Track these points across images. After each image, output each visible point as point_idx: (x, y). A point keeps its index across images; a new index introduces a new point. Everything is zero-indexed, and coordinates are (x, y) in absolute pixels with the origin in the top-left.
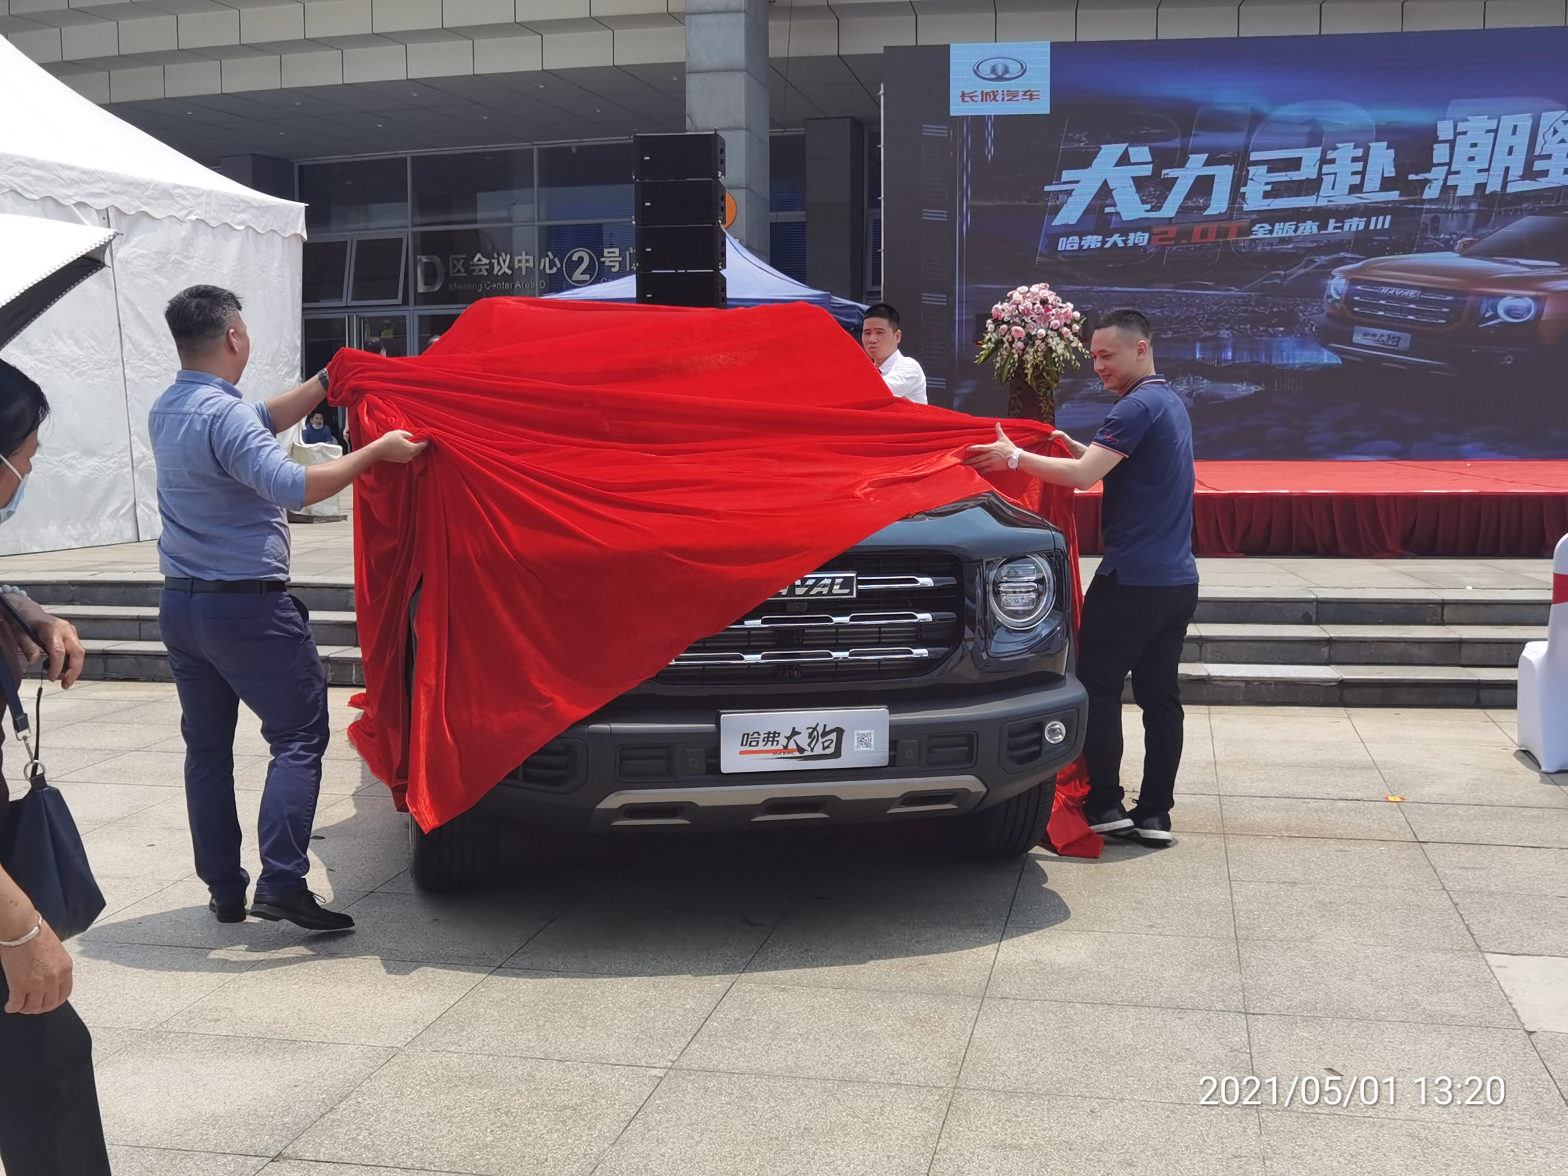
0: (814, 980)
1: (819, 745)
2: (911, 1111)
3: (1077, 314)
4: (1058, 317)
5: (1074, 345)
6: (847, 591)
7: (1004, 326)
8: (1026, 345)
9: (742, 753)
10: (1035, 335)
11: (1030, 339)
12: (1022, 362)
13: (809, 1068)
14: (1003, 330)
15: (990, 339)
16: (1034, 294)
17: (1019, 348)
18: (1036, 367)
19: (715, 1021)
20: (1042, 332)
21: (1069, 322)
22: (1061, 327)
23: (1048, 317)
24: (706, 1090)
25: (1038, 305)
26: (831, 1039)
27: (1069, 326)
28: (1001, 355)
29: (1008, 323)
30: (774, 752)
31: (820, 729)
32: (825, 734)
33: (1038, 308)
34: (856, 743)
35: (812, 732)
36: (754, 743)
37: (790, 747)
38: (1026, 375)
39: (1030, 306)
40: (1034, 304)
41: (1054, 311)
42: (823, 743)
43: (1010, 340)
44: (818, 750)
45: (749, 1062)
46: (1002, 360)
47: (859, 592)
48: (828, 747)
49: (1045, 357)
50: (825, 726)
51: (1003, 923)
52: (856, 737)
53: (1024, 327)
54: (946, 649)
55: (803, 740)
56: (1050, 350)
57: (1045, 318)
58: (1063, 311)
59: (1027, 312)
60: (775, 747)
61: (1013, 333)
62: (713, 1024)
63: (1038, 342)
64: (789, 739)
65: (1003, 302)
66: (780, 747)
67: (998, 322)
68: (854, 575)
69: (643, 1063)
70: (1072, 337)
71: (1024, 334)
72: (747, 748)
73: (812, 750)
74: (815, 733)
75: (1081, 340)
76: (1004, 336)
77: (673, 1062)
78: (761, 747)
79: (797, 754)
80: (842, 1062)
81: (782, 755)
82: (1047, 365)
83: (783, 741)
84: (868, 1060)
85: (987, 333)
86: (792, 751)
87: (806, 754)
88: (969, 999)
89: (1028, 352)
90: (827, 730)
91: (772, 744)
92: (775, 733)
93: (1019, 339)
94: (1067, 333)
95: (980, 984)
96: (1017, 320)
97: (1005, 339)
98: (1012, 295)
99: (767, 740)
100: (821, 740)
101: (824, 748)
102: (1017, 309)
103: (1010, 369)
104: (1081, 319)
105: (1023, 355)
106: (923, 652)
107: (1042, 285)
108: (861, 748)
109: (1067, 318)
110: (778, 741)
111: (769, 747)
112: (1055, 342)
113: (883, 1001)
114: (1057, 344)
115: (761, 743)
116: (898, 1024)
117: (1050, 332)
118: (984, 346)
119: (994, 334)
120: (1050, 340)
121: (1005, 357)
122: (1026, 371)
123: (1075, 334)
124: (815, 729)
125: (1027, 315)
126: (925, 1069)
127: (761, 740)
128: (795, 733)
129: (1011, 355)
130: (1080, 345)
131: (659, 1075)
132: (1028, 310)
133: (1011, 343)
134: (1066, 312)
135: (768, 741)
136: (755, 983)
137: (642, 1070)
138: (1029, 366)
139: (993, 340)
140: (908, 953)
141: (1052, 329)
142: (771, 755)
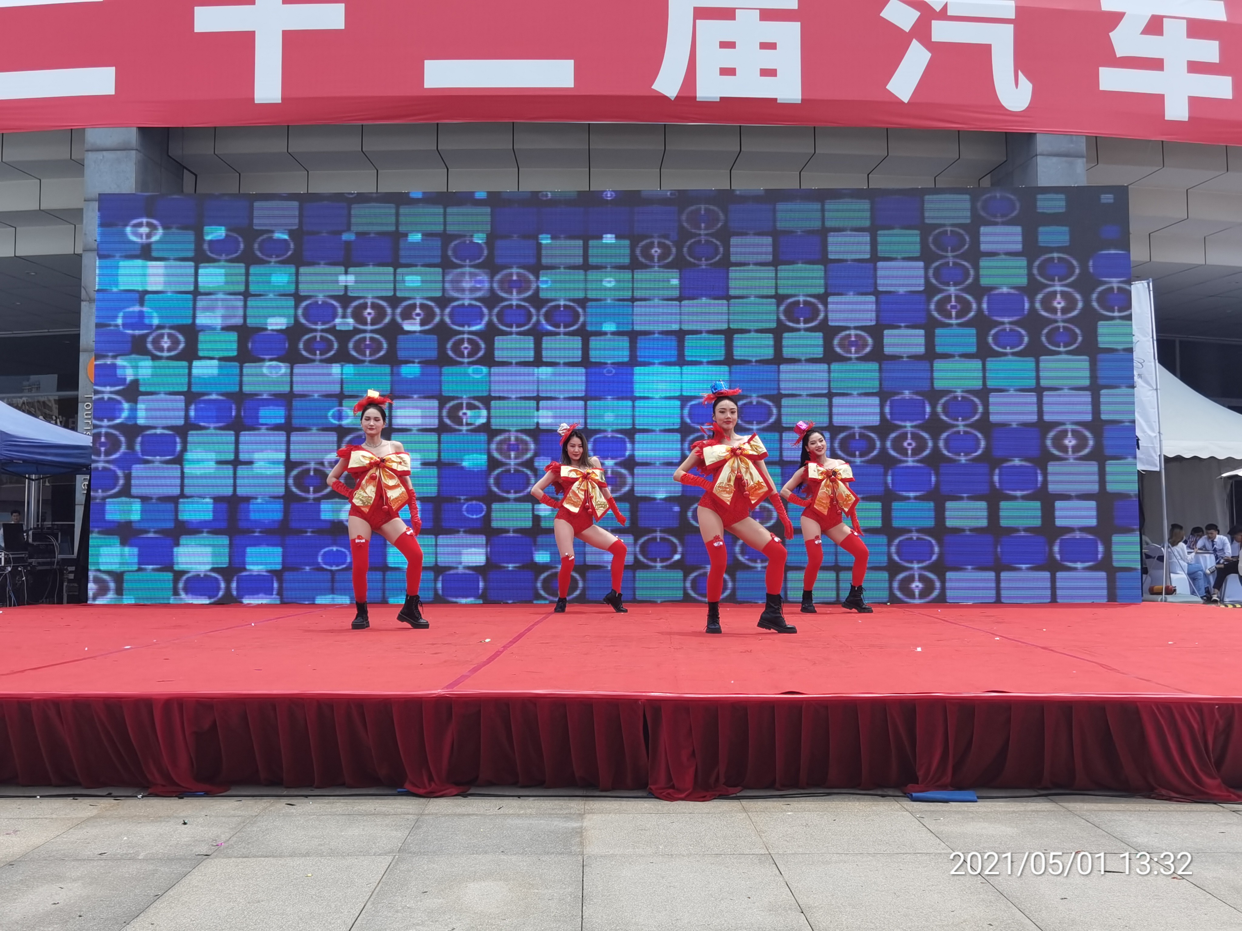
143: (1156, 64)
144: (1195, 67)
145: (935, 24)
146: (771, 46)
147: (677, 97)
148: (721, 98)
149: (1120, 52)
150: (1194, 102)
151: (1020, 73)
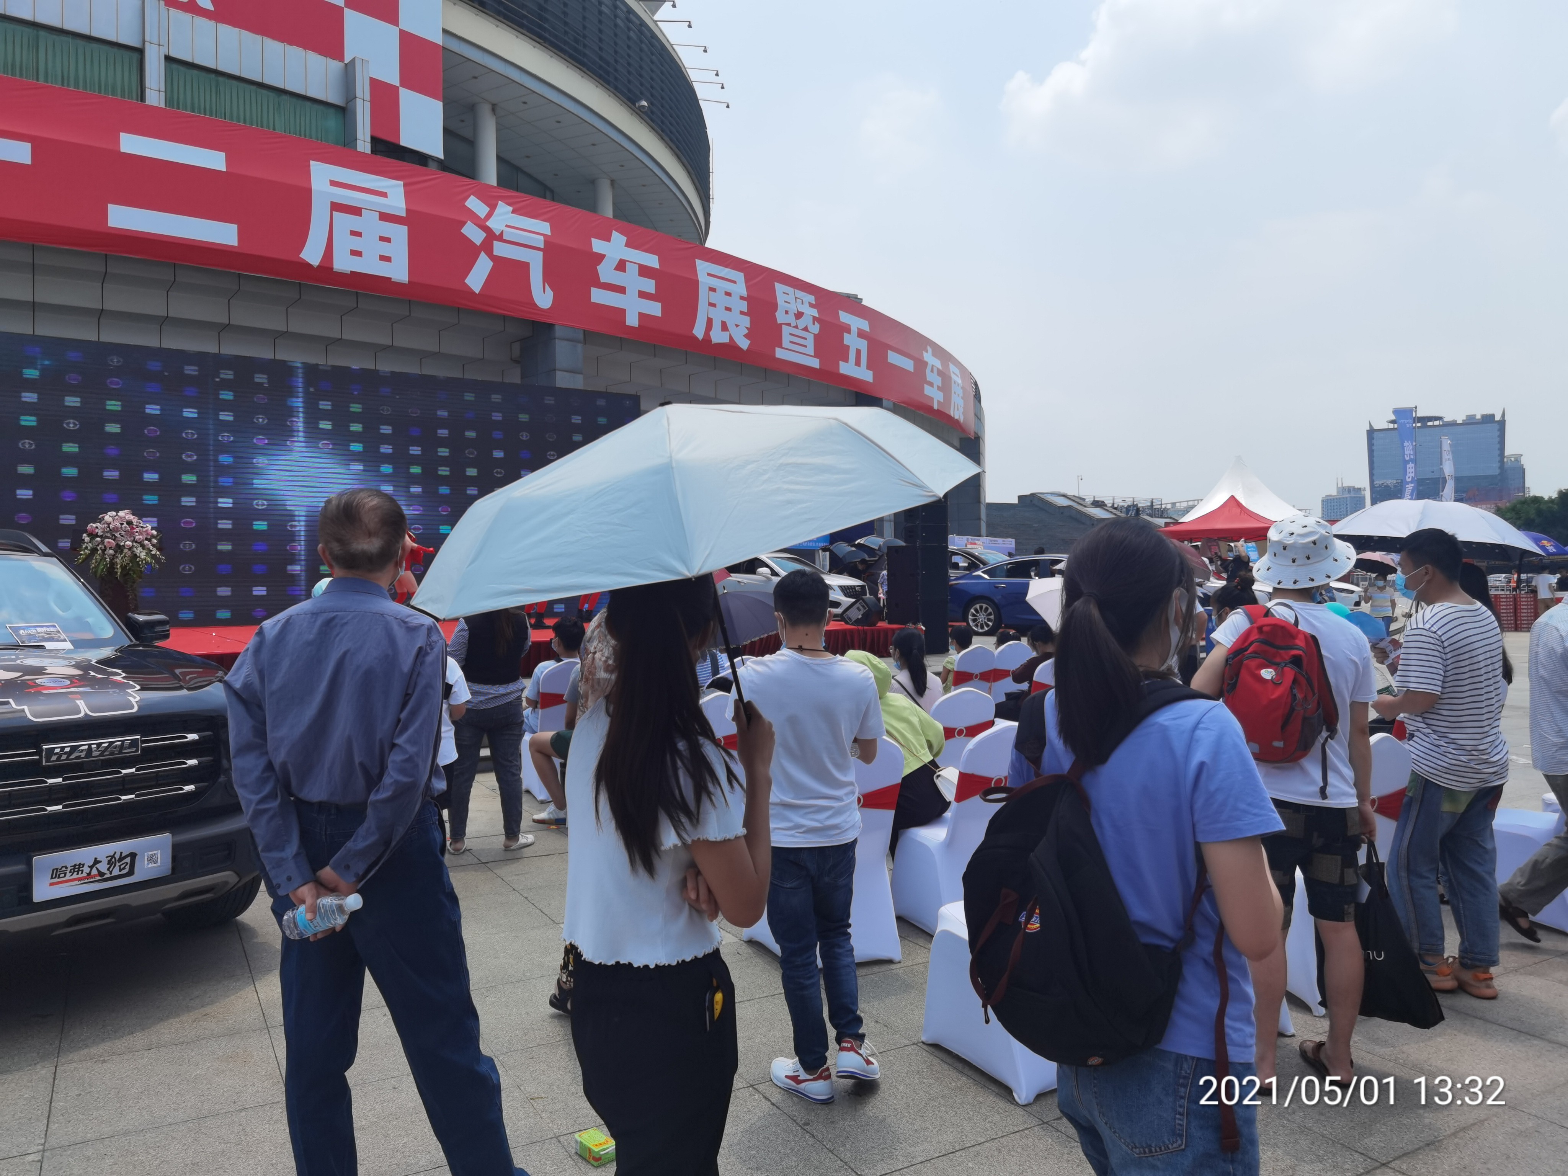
0: (125, 1047)
1: (117, 868)
2: (267, 1126)
3: (154, 532)
4: (140, 533)
5: (153, 553)
6: (134, 750)
7: (98, 539)
8: (116, 552)
9: (51, 884)
10: (124, 546)
11: (119, 548)
12: (113, 564)
13: (165, 1117)
14: (97, 541)
15: (86, 548)
16: (121, 518)
17: (111, 554)
18: (123, 568)
19: (59, 1101)
20: (129, 543)
21: (149, 537)
22: (143, 541)
23: (133, 533)
24: (89, 1158)
25: (125, 525)
26: (169, 1089)
27: (149, 540)
28: (96, 559)
29: (101, 537)
30: (79, 879)
31: (117, 856)
32: (121, 859)
33: (126, 527)
34: (146, 862)
35: (111, 859)
36: (62, 875)
37: (92, 874)
38: (117, 573)
39: (118, 524)
40: (122, 524)
41: (137, 530)
42: (120, 866)
43: (103, 548)
44: (116, 872)
45: (111, 1126)
46: (96, 562)
47: (143, 749)
48: (124, 868)
49: (131, 561)
50: (121, 853)
51: (248, 971)
52: (146, 858)
53: (114, 540)
54: (206, 784)
55: (103, 867)
56: (135, 556)
57: (130, 534)
58: (144, 530)
59: (116, 529)
60: (80, 876)
61: (105, 544)
62: (58, 1105)
63: (126, 551)
64: (91, 867)
65: (95, 522)
66: (84, 875)
67: (93, 536)
68: (139, 737)
69: (16, 1154)
70: (151, 548)
71: (115, 544)
72: (56, 880)
73: (111, 873)
74: (113, 860)
75: (158, 549)
76: (98, 545)
77: (44, 1144)
78: (68, 877)
79: (99, 878)
80: (189, 1104)
81: (86, 881)
82: (132, 566)
83: (86, 870)
84: (210, 1098)
85: (84, 543)
86: (94, 876)
87: (106, 876)
88: (257, 1032)
89: (117, 557)
90: (123, 855)
91: (78, 874)
92: (80, 864)
93: (110, 548)
94: (148, 545)
95: (259, 1020)
96: (109, 535)
97: (98, 548)
98: (103, 518)
99: (72, 872)
100: (118, 864)
101: (120, 870)
102: (109, 527)
103: (103, 569)
104: (157, 535)
105: (113, 559)
106: (191, 788)
107: (126, 511)
108: (150, 865)
109: (147, 534)
110: (82, 871)
111: (75, 876)
112: (138, 551)
113: (192, 1050)
114: (141, 552)
115: (68, 874)
116: (215, 1064)
117: (135, 544)
118: (82, 552)
119: (90, 544)
120: (135, 549)
121: (99, 560)
122: (116, 570)
123: (153, 546)
124: (113, 857)
125: (117, 531)
126: (257, 1092)
127: (68, 872)
128: (96, 862)
129: (103, 558)
130: (158, 553)
131: (37, 1159)
132: (117, 528)
133: (104, 551)
134: (147, 531)
135: (74, 872)
136: (76, 1062)
137: (17, 1160)
138: (118, 566)
139: (89, 548)
140: (189, 1009)
141: (136, 542)
142: (77, 882)
143: (621, 290)
144: (643, 295)
145: (496, 244)
146: (388, 240)
147: (318, 266)
148: (351, 272)
149: (603, 279)
150: (642, 316)
151: (546, 284)
